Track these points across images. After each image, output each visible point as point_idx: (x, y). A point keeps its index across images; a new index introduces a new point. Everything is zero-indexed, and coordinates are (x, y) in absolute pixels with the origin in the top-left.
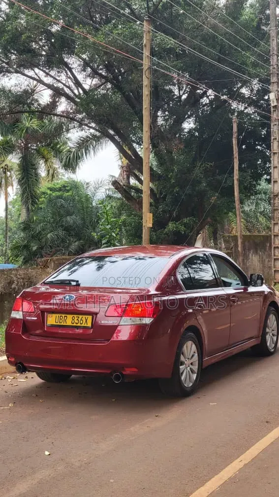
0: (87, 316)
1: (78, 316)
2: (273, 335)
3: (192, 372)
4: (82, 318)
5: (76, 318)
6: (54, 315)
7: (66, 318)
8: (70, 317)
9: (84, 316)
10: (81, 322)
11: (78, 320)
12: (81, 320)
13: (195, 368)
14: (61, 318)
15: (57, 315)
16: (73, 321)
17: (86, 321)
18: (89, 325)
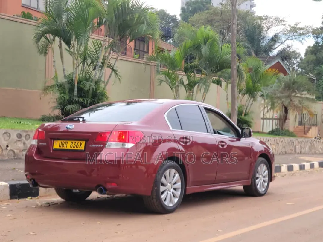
0: (81, 142)
1: (75, 141)
2: (264, 181)
3: (174, 196)
4: (78, 143)
5: (74, 143)
6: (59, 141)
7: (66, 143)
8: (69, 143)
9: (79, 142)
10: (77, 147)
11: (75, 144)
12: (77, 144)
13: (178, 193)
14: (63, 143)
15: (61, 141)
16: (72, 146)
17: (81, 145)
18: (83, 148)
